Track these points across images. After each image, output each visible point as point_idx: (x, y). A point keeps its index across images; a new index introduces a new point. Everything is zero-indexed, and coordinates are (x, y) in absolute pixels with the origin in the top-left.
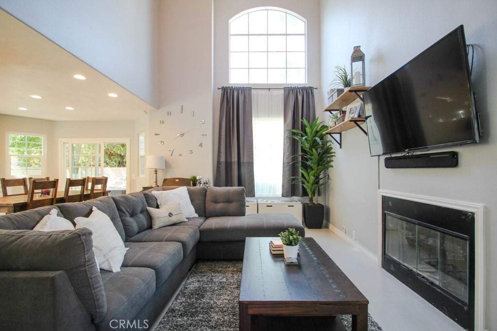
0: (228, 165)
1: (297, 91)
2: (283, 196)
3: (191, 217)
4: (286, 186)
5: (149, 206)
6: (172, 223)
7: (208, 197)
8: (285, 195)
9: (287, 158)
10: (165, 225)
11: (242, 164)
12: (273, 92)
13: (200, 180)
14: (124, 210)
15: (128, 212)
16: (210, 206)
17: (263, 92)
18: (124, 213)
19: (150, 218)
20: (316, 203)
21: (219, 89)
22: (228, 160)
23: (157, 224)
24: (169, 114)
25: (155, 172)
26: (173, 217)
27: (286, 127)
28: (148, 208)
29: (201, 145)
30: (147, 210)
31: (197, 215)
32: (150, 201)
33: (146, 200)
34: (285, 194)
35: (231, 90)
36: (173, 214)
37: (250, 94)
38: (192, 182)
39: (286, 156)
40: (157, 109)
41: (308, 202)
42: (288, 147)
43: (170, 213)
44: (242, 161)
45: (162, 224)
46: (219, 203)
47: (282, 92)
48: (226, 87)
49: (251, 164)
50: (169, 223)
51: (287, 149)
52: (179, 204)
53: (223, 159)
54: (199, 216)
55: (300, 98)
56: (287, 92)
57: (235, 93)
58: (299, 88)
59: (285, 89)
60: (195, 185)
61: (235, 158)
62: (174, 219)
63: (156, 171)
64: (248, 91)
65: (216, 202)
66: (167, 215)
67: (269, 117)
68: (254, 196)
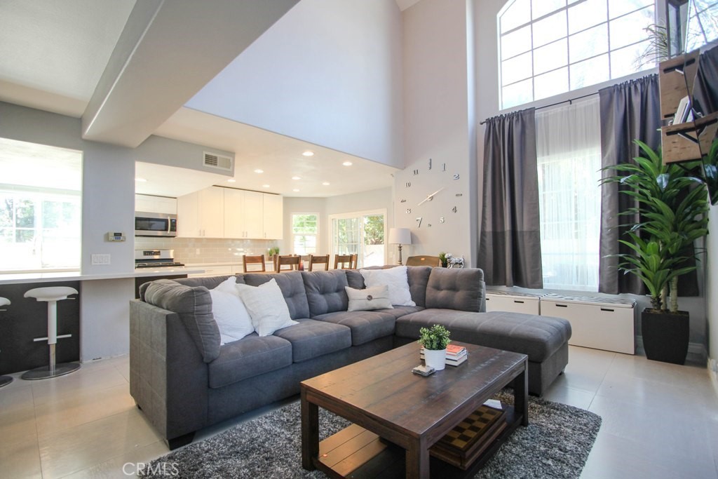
0: (497, 236)
1: (630, 89)
2: (601, 290)
3: (405, 305)
4: (607, 273)
5: (350, 286)
6: (371, 308)
7: (430, 282)
8: (605, 290)
9: (608, 221)
10: (361, 308)
11: (519, 234)
12: (578, 104)
13: (449, 258)
14: (312, 286)
15: (317, 288)
16: (430, 293)
17: (558, 109)
18: (311, 288)
19: (346, 299)
20: (672, 309)
21: (482, 124)
22: (499, 230)
23: (353, 306)
24: (416, 172)
25: (398, 249)
26: (372, 300)
27: (605, 162)
28: (347, 288)
29: (455, 210)
30: (345, 290)
31: (413, 304)
32: (354, 281)
33: (348, 279)
34: (605, 287)
35: (500, 121)
36: (373, 297)
37: (532, 119)
38: (440, 262)
39: (605, 217)
40: (403, 169)
41: (650, 306)
42: (610, 199)
43: (369, 296)
44: (519, 229)
45: (358, 308)
46: (442, 290)
47: (598, 97)
48: (492, 118)
49: (535, 235)
50: (367, 308)
51: (607, 203)
52: (387, 286)
53: (489, 228)
54: (417, 305)
55: (637, 101)
56: (607, 96)
57: (507, 124)
58: (635, 83)
59: (601, 92)
60: (445, 265)
61: (508, 227)
62: (373, 304)
63: (400, 247)
64: (528, 116)
65: (438, 288)
66: (366, 297)
67: (570, 150)
68: (541, 287)
